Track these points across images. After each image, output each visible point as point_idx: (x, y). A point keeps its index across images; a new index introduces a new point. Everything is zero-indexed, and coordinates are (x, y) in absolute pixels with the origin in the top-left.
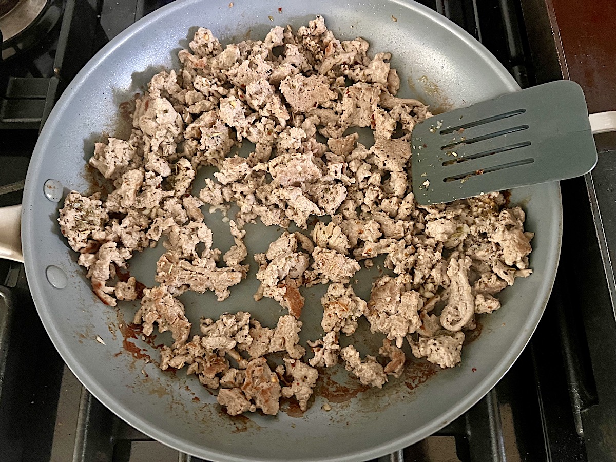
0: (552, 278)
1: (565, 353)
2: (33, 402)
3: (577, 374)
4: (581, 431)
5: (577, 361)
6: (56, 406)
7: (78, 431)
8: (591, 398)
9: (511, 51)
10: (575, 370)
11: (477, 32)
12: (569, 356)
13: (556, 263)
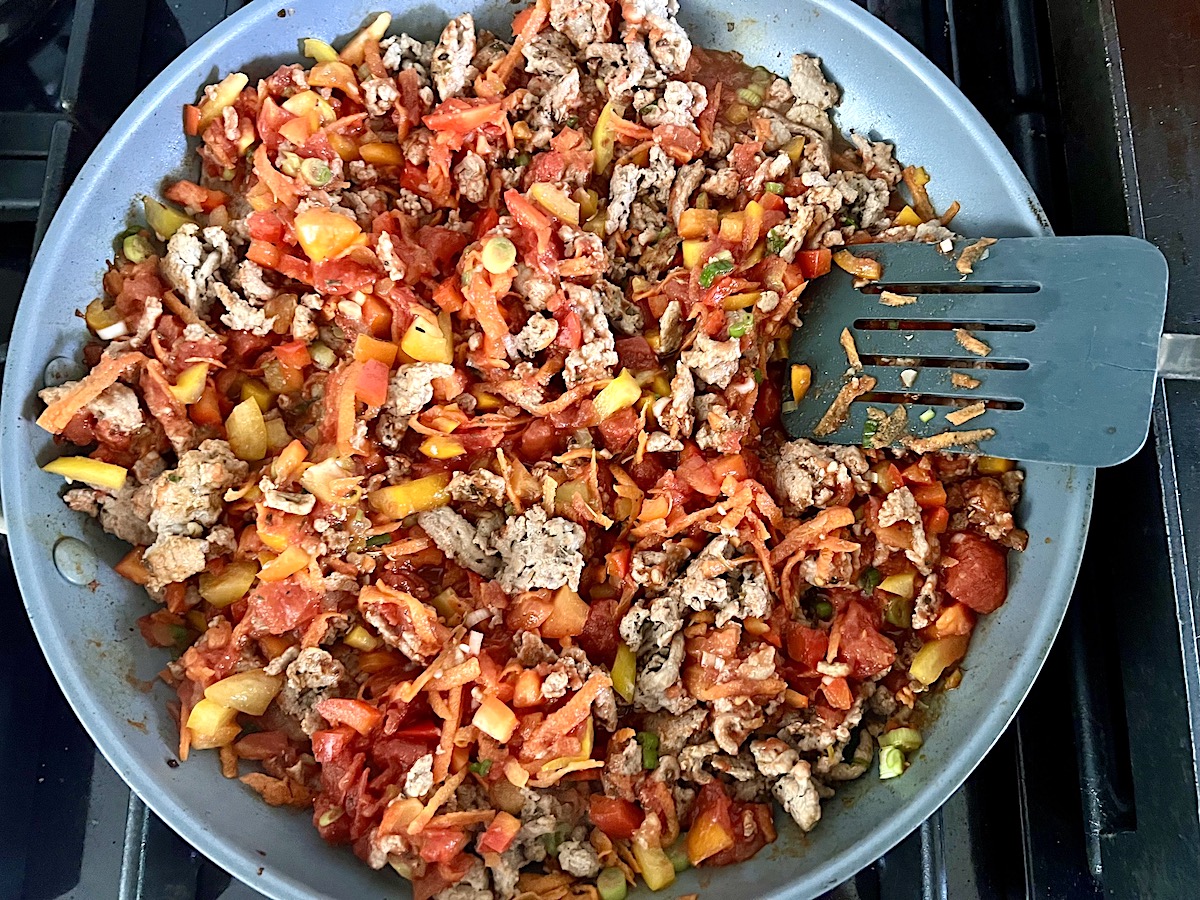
0: (1065, 598)
1: (1080, 719)
2: (41, 780)
3: (1100, 763)
4: (1099, 869)
5: (1102, 735)
6: (87, 790)
7: (126, 852)
8: (1123, 808)
9: (1017, 80)
10: (1097, 751)
11: (948, 32)
12: (1086, 723)
13: (1076, 568)
